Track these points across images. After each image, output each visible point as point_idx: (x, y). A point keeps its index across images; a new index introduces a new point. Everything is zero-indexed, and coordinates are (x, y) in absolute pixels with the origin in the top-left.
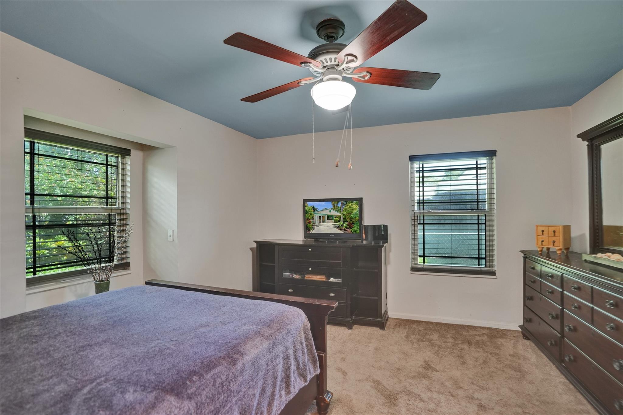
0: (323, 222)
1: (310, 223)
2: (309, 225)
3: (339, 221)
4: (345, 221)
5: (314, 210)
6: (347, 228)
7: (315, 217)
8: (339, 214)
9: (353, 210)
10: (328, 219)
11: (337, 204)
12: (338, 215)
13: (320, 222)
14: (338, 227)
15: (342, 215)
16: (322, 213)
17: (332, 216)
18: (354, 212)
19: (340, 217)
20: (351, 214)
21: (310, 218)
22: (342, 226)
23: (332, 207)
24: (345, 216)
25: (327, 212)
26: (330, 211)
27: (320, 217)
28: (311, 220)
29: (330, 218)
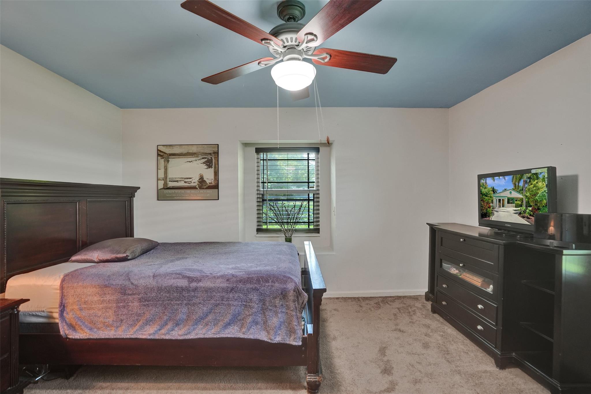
0: (503, 207)
1: (489, 207)
2: (489, 209)
3: (521, 206)
4: (528, 205)
5: (493, 192)
6: (530, 215)
7: (494, 201)
8: (520, 196)
9: (538, 189)
10: (508, 203)
11: (519, 183)
12: (519, 198)
13: (500, 207)
14: (520, 214)
15: (524, 198)
16: (502, 195)
17: (512, 199)
18: (540, 192)
19: (522, 200)
20: (535, 195)
21: (490, 201)
22: (525, 212)
23: (512, 187)
24: (529, 199)
25: (507, 194)
26: (511, 193)
27: (500, 200)
28: (491, 204)
29: (511, 202)
